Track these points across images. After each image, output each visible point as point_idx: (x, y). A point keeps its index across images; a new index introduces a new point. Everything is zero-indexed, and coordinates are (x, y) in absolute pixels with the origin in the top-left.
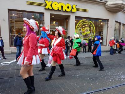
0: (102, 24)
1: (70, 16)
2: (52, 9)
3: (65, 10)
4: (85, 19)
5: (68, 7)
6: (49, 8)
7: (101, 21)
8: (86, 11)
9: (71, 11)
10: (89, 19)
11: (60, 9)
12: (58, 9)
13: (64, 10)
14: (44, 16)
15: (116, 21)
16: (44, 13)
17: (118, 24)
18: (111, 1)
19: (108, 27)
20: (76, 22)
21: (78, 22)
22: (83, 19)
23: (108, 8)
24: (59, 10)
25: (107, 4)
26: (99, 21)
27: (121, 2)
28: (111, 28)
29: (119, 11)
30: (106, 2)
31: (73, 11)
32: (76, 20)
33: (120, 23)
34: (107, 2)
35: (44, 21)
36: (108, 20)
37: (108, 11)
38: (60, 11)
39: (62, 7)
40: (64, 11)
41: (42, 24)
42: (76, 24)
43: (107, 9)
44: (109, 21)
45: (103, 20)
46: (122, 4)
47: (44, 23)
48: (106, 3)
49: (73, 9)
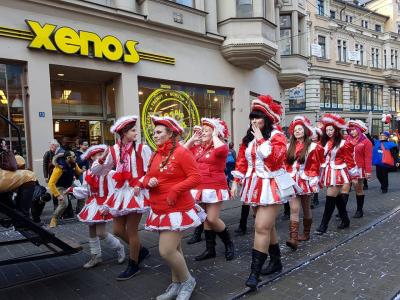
0: (216, 100)
1: (119, 75)
2: (54, 49)
3: (101, 56)
4: (169, 87)
5: (112, 48)
6: (43, 47)
7: (213, 92)
8: (169, 62)
9: (122, 58)
10: (178, 87)
11: (85, 51)
12: (79, 52)
13: (98, 54)
14: (26, 71)
15: (252, 94)
16: (25, 63)
18: (235, 37)
19: (233, 110)
20: (141, 93)
21: (147, 93)
22: (162, 86)
23: (230, 57)
24: (82, 53)
25: (226, 43)
26: (209, 91)
27: (261, 40)
28: (241, 111)
29: (258, 65)
30: (222, 39)
31: (128, 58)
32: (140, 89)
34: (225, 38)
35: (26, 88)
36: (231, 91)
37: (231, 63)
38: (85, 57)
39: (91, 44)
40: (97, 59)
41: (20, 97)
42: (142, 99)
43: (226, 58)
44: (236, 92)
45: (220, 90)
46: (264, 45)
47: (27, 96)
48: (222, 42)
49: (128, 53)
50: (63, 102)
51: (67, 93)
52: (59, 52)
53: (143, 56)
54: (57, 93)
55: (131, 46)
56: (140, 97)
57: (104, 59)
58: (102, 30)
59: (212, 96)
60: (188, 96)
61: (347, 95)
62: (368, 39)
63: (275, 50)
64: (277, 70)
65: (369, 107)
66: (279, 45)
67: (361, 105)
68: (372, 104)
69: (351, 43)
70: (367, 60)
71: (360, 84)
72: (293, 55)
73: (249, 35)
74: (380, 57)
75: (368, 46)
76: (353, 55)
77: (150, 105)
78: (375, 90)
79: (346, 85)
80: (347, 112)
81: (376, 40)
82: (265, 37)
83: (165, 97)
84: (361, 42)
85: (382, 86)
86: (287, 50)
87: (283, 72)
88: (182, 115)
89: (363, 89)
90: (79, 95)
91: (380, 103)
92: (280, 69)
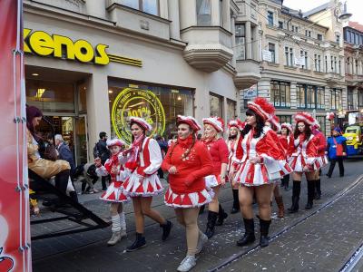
0: (179, 99)
1: (90, 76)
2: (29, 51)
3: (73, 58)
4: (136, 86)
5: (84, 51)
7: (177, 92)
9: (93, 60)
10: (146, 87)
11: (58, 53)
12: (53, 54)
13: (71, 56)
15: (211, 93)
17: (216, 99)
18: (196, 43)
19: (194, 108)
20: (110, 92)
21: (117, 91)
22: (131, 86)
23: (191, 61)
24: (56, 55)
25: (188, 48)
26: (173, 91)
27: (218, 46)
28: (202, 108)
29: (217, 68)
30: (185, 44)
31: (98, 60)
32: (109, 88)
33: (221, 98)
34: (187, 44)
36: (193, 90)
37: (192, 66)
38: (58, 59)
39: (64, 47)
40: (70, 61)
42: (112, 97)
43: (187, 62)
44: (196, 91)
45: (182, 90)
46: (221, 51)
48: (184, 47)
49: (99, 55)
50: (37, 100)
51: (41, 91)
52: (33, 54)
54: (32, 91)
55: (101, 50)
56: (109, 94)
57: (76, 61)
58: (74, 34)
59: (177, 95)
60: (154, 95)
61: (294, 95)
62: (311, 46)
63: (231, 56)
64: (233, 73)
65: (313, 106)
66: (234, 51)
67: (306, 103)
68: (316, 104)
69: (296, 50)
70: (310, 64)
71: (305, 86)
72: (247, 60)
73: (208, 42)
74: (321, 62)
75: (311, 52)
76: (298, 60)
77: (119, 103)
78: (318, 91)
79: (292, 86)
80: (294, 110)
81: (318, 47)
82: (222, 43)
83: (133, 96)
84: (306, 49)
85: (324, 87)
86: (242, 56)
87: (238, 75)
89: (308, 90)
90: (52, 93)
91: (323, 102)
92: (235, 72)
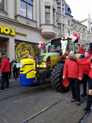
4: (25, 43)
5: (7, 30)
10: (27, 43)
18: (45, 30)
20: (15, 44)
22: (22, 43)
25: (42, 31)
26: (37, 45)
32: (15, 43)
37: (43, 37)
43: (42, 35)
46: (53, 33)
48: (41, 31)
53: (17, 33)
56: (15, 45)
57: (4, 33)
62: (81, 32)
63: (56, 34)
70: (81, 38)
72: (61, 36)
74: (84, 37)
77: (18, 48)
81: (84, 33)
82: (53, 30)
83: (23, 46)
85: (85, 46)
86: (59, 34)
88: (28, 52)
